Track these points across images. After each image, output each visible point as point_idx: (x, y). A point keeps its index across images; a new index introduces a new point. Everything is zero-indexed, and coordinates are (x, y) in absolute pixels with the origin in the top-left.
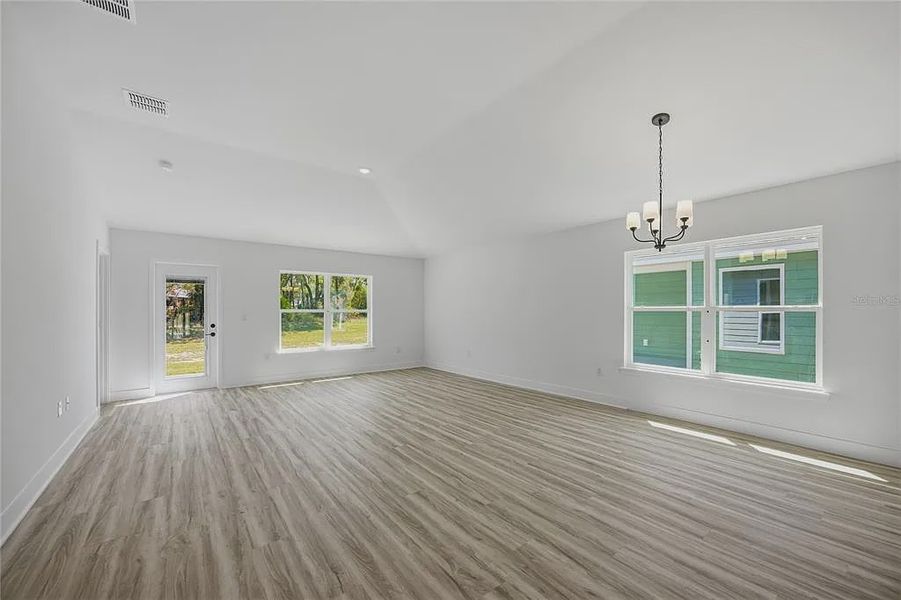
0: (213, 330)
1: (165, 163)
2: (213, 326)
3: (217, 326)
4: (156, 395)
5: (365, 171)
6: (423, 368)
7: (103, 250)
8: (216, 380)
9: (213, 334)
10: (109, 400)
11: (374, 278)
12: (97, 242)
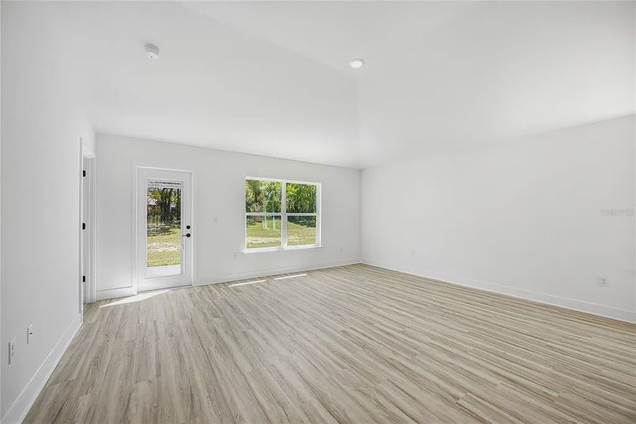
0: (188, 231)
1: (151, 47)
2: (188, 227)
3: (192, 227)
4: (139, 293)
5: (357, 65)
6: (361, 265)
7: (89, 152)
8: (192, 277)
9: (188, 235)
10: (95, 298)
11: (322, 185)
12: (81, 139)
